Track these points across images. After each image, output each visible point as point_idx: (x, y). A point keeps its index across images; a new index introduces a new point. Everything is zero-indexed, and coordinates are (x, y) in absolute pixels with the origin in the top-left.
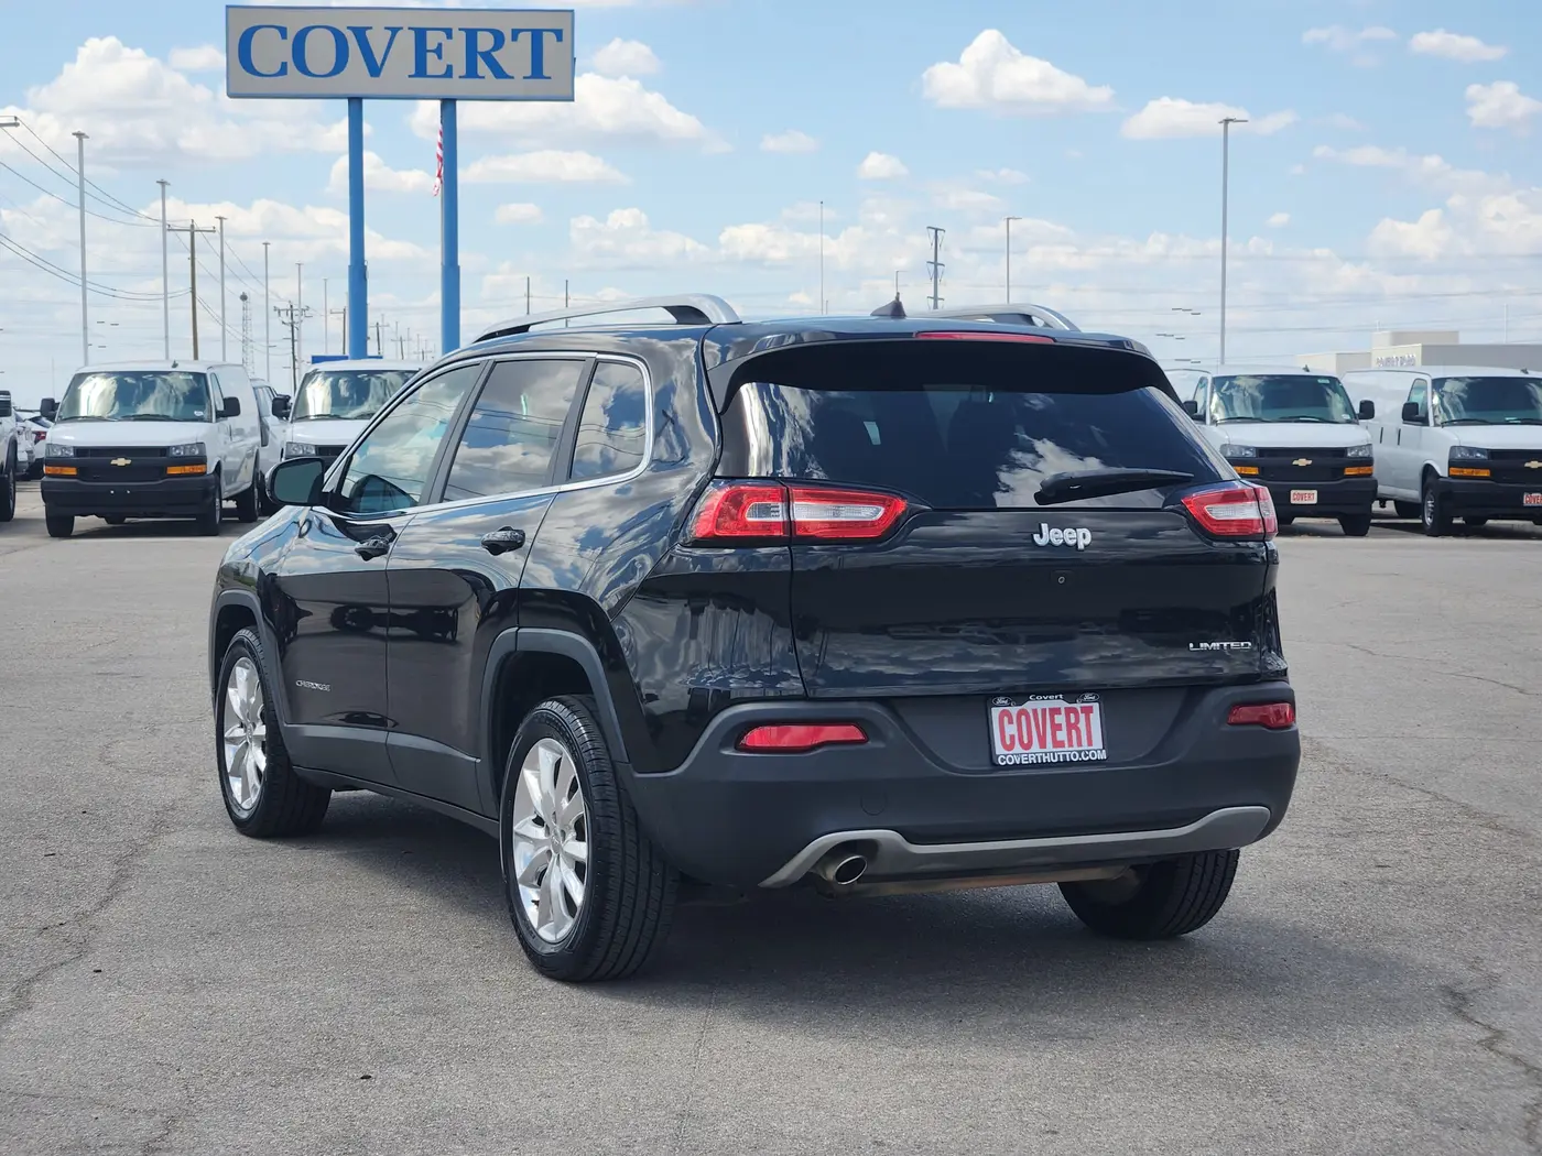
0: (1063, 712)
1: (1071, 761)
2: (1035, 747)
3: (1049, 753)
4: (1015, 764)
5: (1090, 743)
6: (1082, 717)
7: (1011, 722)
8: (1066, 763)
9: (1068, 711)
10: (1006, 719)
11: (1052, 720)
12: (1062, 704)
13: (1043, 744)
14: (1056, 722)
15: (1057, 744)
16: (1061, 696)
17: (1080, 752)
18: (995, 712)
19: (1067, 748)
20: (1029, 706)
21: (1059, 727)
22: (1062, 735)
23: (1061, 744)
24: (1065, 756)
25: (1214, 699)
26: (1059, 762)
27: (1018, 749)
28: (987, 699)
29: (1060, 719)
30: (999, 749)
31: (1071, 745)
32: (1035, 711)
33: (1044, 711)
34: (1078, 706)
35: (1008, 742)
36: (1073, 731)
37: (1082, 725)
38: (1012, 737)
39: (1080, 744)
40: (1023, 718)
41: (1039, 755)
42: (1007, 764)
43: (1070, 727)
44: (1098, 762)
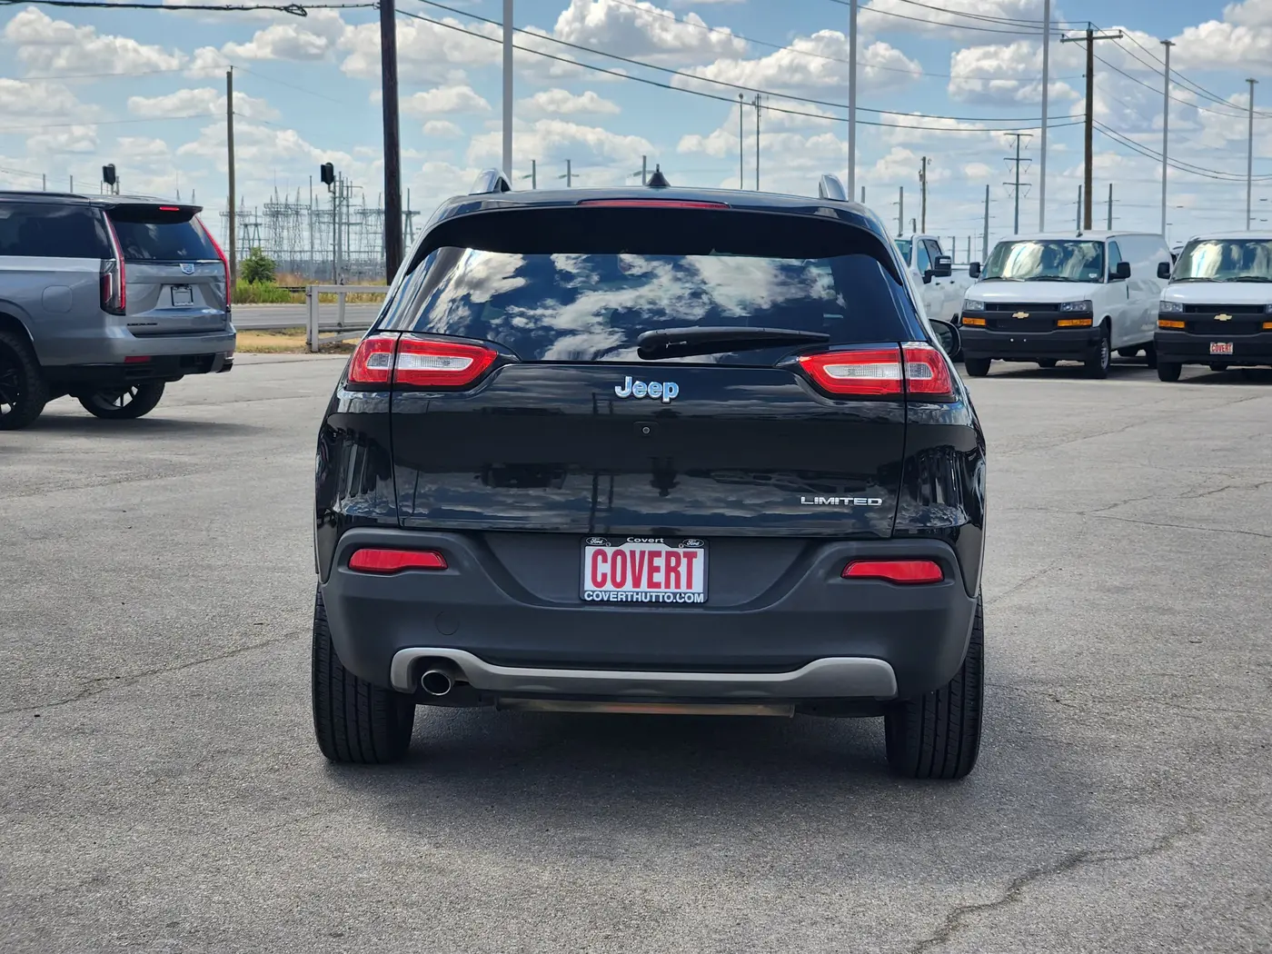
0: (663, 554)
1: (664, 602)
2: (629, 585)
3: (644, 592)
4: (602, 600)
5: (689, 585)
6: (684, 561)
7: (605, 560)
8: (658, 603)
9: (669, 555)
10: (600, 558)
11: (651, 562)
12: (663, 548)
13: (637, 583)
14: (655, 565)
15: (652, 584)
16: (662, 540)
17: (675, 594)
18: (589, 551)
19: (663, 589)
20: (627, 547)
21: (657, 569)
22: (659, 577)
23: (658, 585)
24: (657, 597)
25: (828, 550)
26: (650, 601)
27: (609, 586)
28: (582, 539)
29: (660, 562)
30: (588, 585)
31: (668, 586)
32: (633, 553)
33: (642, 553)
34: (681, 550)
35: (599, 579)
36: (673, 575)
37: (683, 569)
38: (604, 576)
39: (678, 586)
40: (619, 558)
41: (629, 594)
42: (593, 600)
43: (669, 569)
44: (694, 604)
